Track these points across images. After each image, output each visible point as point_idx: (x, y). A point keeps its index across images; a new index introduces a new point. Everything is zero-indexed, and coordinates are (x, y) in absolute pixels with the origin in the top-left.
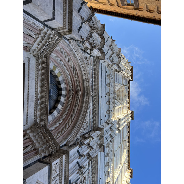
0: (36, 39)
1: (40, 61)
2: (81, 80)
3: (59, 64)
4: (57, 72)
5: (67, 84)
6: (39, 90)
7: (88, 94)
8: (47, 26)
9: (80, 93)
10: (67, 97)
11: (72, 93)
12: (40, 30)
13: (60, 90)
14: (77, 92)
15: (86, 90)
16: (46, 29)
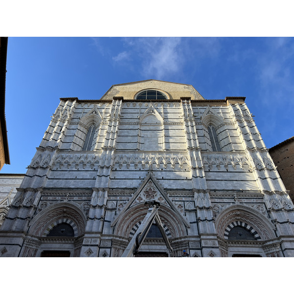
0: (30, 248)
1: (42, 242)
2: (56, 210)
3: (46, 227)
4: (51, 227)
5: (60, 218)
6: (57, 242)
7: (65, 203)
8: (23, 244)
9: (65, 210)
10: (68, 218)
11: (65, 215)
12: (26, 247)
13: (63, 223)
14: (64, 212)
15: (63, 206)
16: (24, 245)
